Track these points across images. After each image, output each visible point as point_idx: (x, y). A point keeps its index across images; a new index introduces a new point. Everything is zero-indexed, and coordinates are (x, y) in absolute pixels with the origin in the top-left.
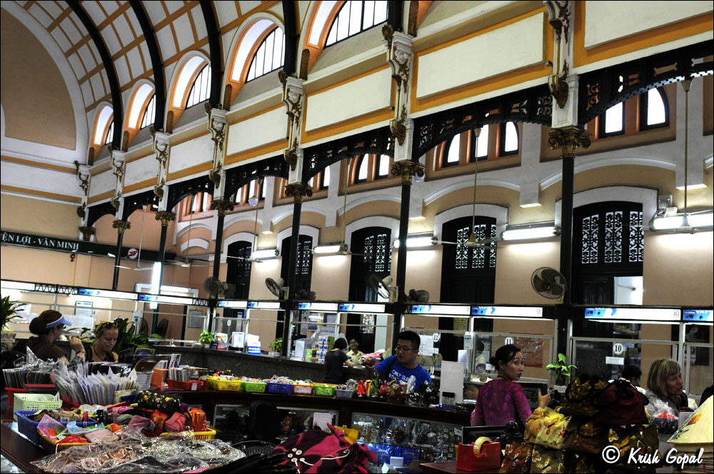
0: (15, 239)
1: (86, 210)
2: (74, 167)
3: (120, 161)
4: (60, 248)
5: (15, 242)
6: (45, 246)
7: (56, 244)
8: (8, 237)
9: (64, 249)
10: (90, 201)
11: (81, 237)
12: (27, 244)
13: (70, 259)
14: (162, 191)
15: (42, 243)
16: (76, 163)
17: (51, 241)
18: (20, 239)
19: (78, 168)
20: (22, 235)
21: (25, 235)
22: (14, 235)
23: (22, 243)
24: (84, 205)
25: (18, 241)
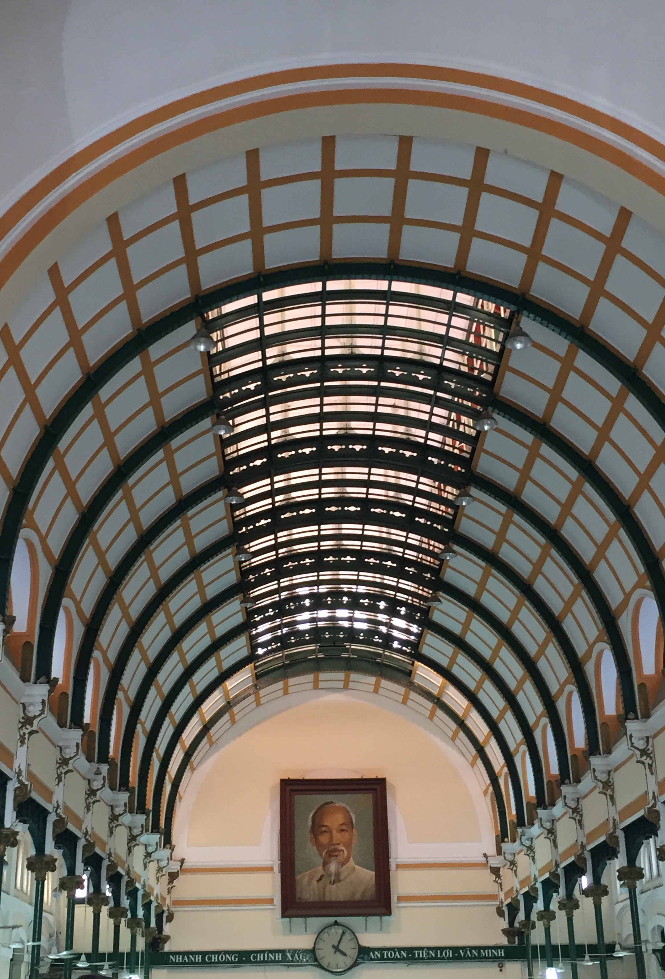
0: (436, 954)
1: (505, 909)
2: (484, 860)
3: (511, 854)
4: (485, 958)
5: (436, 958)
6: (468, 958)
7: (479, 953)
8: (428, 954)
10: (507, 895)
11: (504, 941)
12: (449, 958)
13: (499, 969)
15: (465, 955)
16: (485, 855)
17: (473, 951)
18: (441, 954)
19: (487, 861)
20: (442, 949)
21: (445, 948)
22: (435, 949)
23: (443, 958)
24: (502, 903)
25: (439, 956)
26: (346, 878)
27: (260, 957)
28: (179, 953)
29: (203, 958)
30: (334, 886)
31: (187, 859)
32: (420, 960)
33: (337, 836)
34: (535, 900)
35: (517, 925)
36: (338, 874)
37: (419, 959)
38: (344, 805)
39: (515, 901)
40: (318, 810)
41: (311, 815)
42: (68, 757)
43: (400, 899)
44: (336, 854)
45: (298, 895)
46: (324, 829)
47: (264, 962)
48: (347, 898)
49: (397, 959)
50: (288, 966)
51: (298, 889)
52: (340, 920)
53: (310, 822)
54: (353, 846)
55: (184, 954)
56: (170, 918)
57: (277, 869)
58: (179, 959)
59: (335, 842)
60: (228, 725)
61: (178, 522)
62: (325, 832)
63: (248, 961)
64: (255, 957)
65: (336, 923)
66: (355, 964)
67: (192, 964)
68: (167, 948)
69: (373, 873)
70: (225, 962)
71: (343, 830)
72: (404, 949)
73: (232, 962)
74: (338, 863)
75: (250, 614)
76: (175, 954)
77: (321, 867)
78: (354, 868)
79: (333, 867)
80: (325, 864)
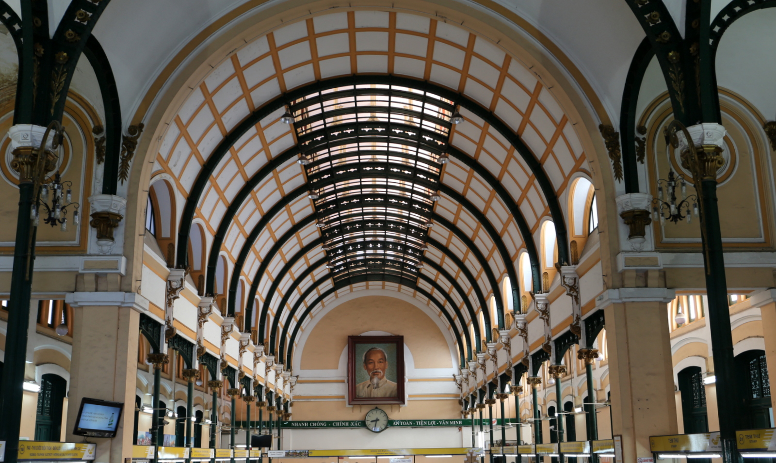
0: (427, 423)
1: (463, 401)
2: (453, 377)
3: (466, 375)
4: (452, 425)
5: (427, 425)
6: (444, 425)
7: (449, 423)
8: (423, 423)
9: (454, 425)
11: (462, 416)
12: (434, 425)
13: (459, 430)
14: (486, 387)
15: (442, 424)
16: (454, 375)
17: (446, 422)
18: (430, 423)
19: (455, 378)
20: (430, 421)
21: (432, 420)
22: (427, 420)
23: (431, 425)
24: (462, 398)
25: (429, 424)
26: (382, 386)
27: (338, 424)
28: (296, 422)
29: (309, 424)
30: (376, 390)
31: (300, 376)
33: (378, 365)
35: (468, 409)
36: (378, 384)
37: (418, 425)
38: (381, 349)
39: (468, 398)
40: (368, 352)
41: (364, 354)
42: (227, 331)
43: (409, 396)
44: (377, 374)
45: (357, 394)
46: (371, 361)
47: (340, 426)
48: (382, 396)
49: (407, 425)
50: (352, 428)
51: (357, 391)
52: (378, 406)
53: (363, 358)
54: (386, 370)
55: (299, 422)
56: (291, 405)
57: (346, 381)
58: (296, 424)
59: (376, 368)
60: (321, 307)
61: (284, 208)
62: (371, 363)
63: (332, 426)
64: (335, 424)
65: (377, 408)
66: (386, 428)
67: (303, 428)
68: (290, 419)
69: (396, 384)
70: (320, 426)
71: (380, 362)
72: (411, 421)
73: (323, 426)
74: (378, 378)
75: (328, 253)
76: (294, 422)
77: (369, 380)
78: (386, 381)
79: (375, 380)
80: (371, 379)
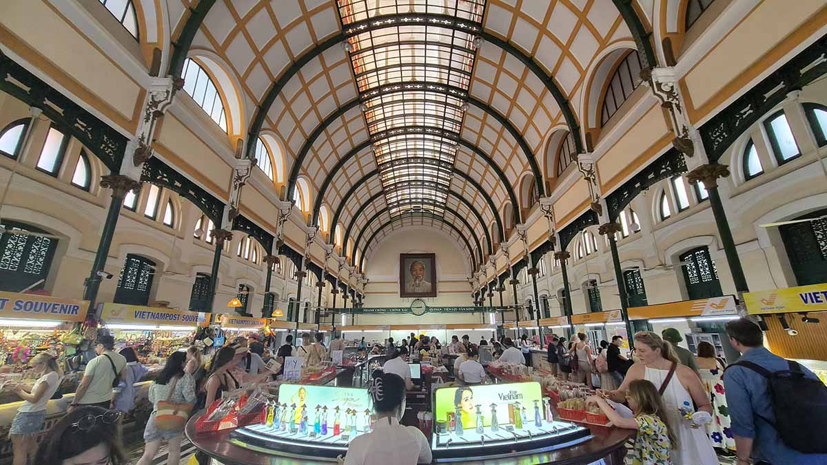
1: (475, 295)
3: (477, 276)
4: (468, 311)
5: (451, 311)
8: (449, 309)
10: (475, 290)
11: (474, 305)
13: (472, 314)
15: (461, 310)
16: (468, 278)
17: (464, 309)
21: (455, 308)
22: (451, 308)
23: (454, 311)
24: (473, 293)
26: (422, 285)
28: (367, 309)
29: (374, 311)
30: (418, 288)
31: (369, 279)
32: (446, 312)
33: (419, 272)
34: (487, 290)
35: (478, 300)
36: (419, 284)
38: (421, 262)
39: (478, 292)
40: (413, 264)
41: (410, 265)
43: (439, 292)
44: (419, 278)
45: (406, 290)
48: (422, 292)
49: (438, 311)
50: (403, 313)
51: (406, 288)
53: (410, 267)
54: (424, 275)
56: (364, 298)
57: (399, 282)
59: (418, 274)
60: (383, 235)
62: (415, 271)
63: (389, 311)
64: (392, 310)
67: (370, 312)
69: (430, 284)
70: (382, 312)
71: (421, 270)
72: (441, 308)
74: (419, 280)
76: (364, 309)
77: (413, 282)
78: (425, 282)
79: (417, 282)
80: (415, 280)
